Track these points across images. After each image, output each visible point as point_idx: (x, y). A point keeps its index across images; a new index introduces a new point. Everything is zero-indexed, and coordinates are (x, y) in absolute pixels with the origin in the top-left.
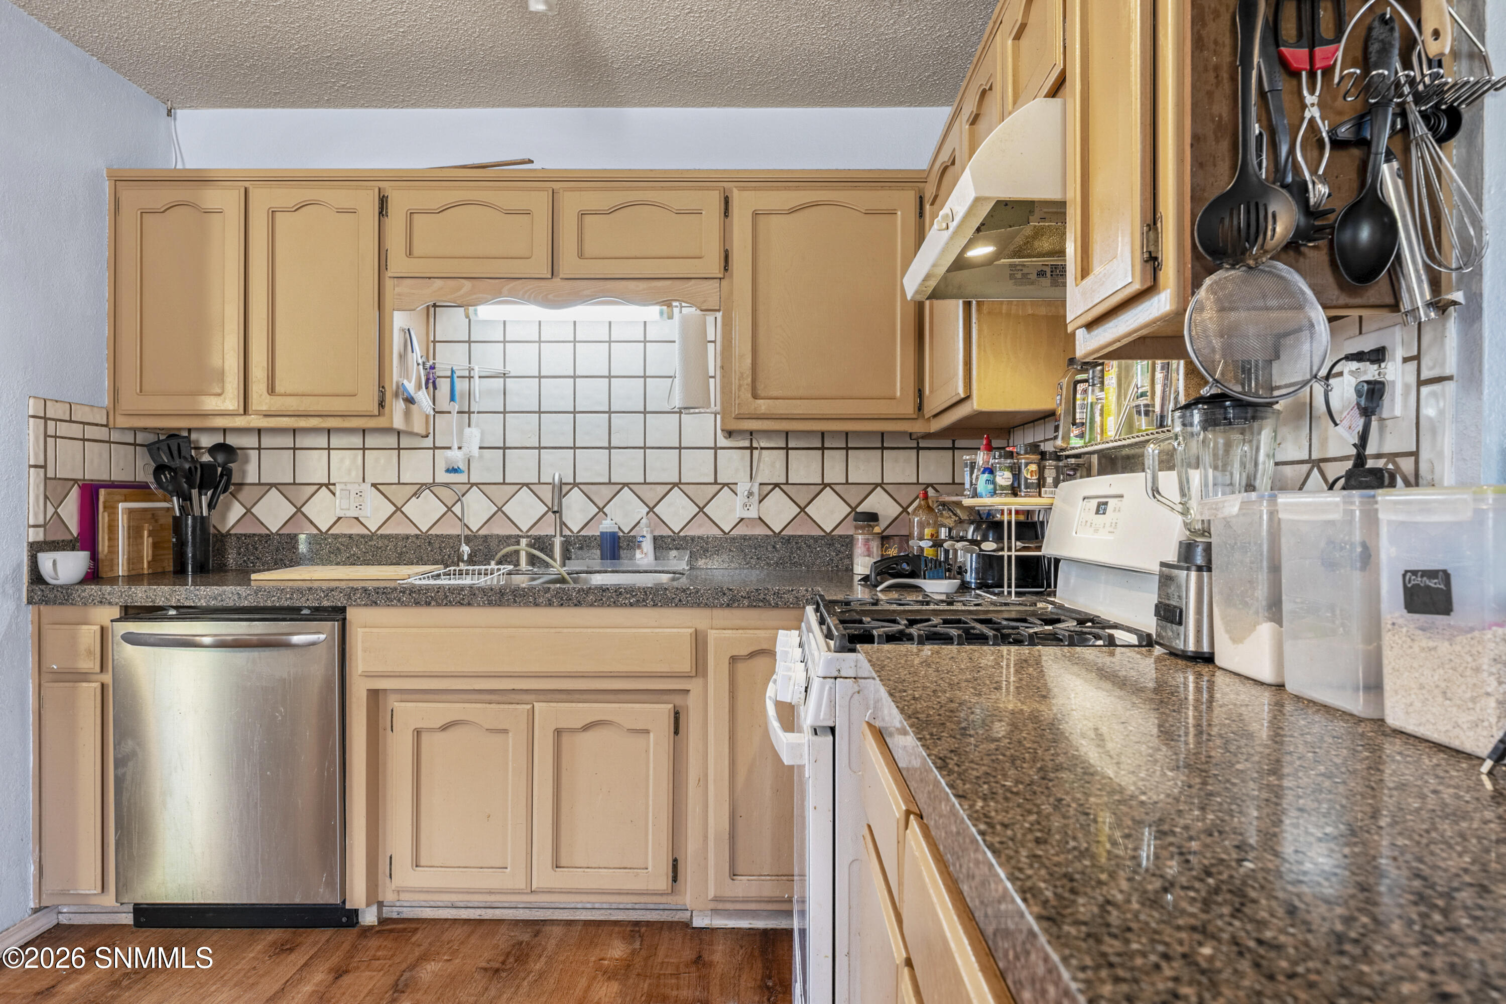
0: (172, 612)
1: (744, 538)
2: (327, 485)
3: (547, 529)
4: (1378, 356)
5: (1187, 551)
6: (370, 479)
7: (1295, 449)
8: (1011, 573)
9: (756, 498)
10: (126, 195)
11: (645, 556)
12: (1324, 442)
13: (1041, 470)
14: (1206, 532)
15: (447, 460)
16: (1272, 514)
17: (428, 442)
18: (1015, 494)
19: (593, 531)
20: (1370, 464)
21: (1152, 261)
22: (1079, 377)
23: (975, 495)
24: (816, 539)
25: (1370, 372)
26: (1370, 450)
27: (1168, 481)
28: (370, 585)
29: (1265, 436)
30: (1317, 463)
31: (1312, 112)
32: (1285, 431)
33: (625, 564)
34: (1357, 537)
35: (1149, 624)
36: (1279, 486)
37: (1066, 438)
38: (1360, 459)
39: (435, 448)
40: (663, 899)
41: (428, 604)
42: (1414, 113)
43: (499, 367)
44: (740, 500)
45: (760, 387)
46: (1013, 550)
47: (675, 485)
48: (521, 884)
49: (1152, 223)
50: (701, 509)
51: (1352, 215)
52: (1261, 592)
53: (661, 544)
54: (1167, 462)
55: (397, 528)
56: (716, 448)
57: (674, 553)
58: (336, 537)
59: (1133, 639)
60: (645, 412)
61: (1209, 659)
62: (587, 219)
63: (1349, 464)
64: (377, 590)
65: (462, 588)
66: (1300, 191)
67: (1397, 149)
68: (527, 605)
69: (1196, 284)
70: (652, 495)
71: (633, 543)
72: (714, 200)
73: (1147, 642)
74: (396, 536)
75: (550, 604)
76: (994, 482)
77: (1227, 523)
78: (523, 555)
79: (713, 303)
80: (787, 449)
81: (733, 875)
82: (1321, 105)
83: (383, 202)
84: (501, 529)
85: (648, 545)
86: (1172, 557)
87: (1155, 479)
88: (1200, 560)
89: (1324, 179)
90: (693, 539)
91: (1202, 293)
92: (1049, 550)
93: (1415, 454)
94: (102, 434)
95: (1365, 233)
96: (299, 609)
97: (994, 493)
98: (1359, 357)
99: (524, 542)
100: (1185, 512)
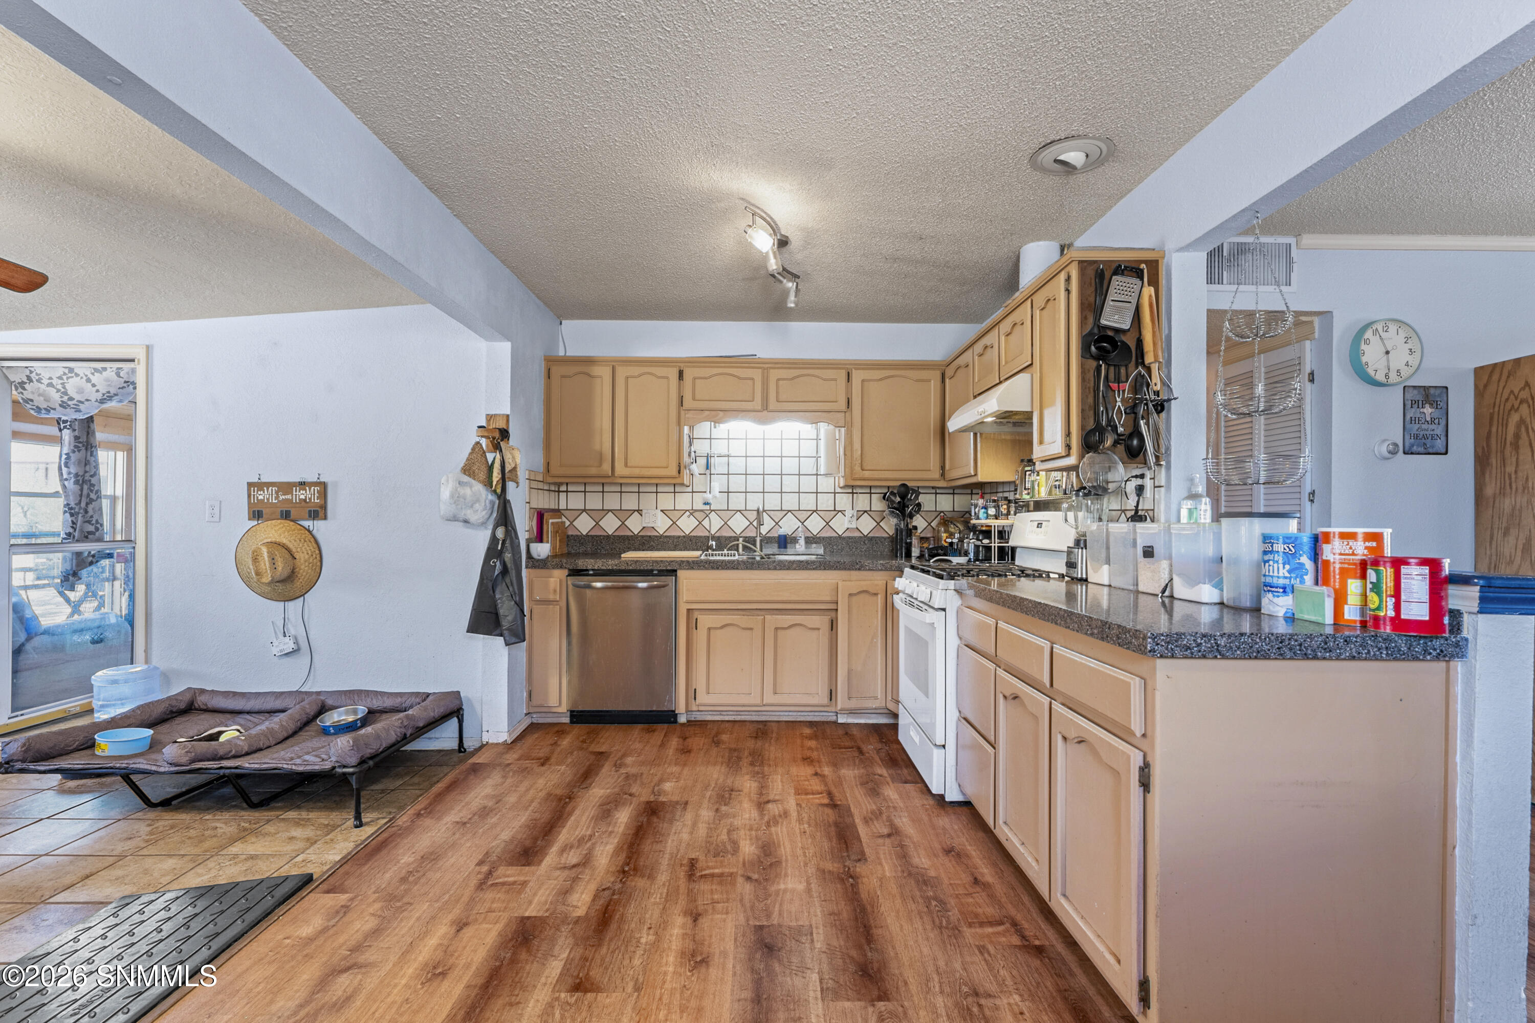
0: (591, 572)
1: (849, 538)
2: (638, 511)
3: (751, 533)
4: (1142, 476)
5: (1077, 542)
6: (660, 508)
7: (1115, 505)
8: (995, 554)
9: (855, 518)
10: (554, 370)
11: (801, 546)
12: (1126, 504)
13: (1009, 508)
14: (1084, 535)
15: (704, 498)
16: (1107, 529)
17: (690, 489)
18: (997, 519)
19: (774, 534)
20: (1140, 513)
21: (1068, 447)
22: (1027, 469)
23: (978, 518)
24: (885, 538)
25: (1139, 482)
26: (1140, 508)
27: (1071, 515)
28: (690, 560)
29: (1106, 500)
30: (1124, 511)
31: (1119, 404)
32: (1112, 498)
33: (789, 551)
34: (1132, 537)
35: (1063, 570)
36: (1110, 520)
37: (1021, 494)
38: (1137, 511)
39: (693, 492)
40: (825, 709)
41: (718, 568)
42: (1150, 405)
43: (725, 452)
44: (846, 519)
45: (864, 465)
46: (995, 544)
47: (814, 511)
48: (758, 702)
49: (1068, 434)
50: (827, 523)
51: (1131, 436)
52: (1103, 555)
53: (810, 540)
54: (1070, 509)
55: (675, 533)
56: (835, 493)
57: (814, 545)
58: (643, 537)
59: (1057, 576)
60: (799, 475)
61: (1086, 580)
62: (781, 382)
63: (1133, 513)
64: (693, 562)
65: (734, 561)
66: (1115, 428)
67: (1145, 416)
68: (764, 569)
69: (1083, 457)
70: (803, 516)
71: (794, 540)
72: (843, 374)
73: (1062, 576)
74: (674, 537)
75: (775, 569)
76: (987, 513)
77: (1092, 532)
78: (741, 546)
79: (842, 423)
80: (871, 493)
81: (849, 698)
82: (1122, 401)
83: (681, 374)
84: (727, 533)
85: (802, 541)
86: (1072, 545)
87: (1066, 515)
88: (1082, 545)
89: (1122, 426)
90: (824, 538)
91: (1085, 459)
92: (1012, 543)
93: (1153, 510)
94: (541, 486)
95: (1135, 442)
96: (652, 570)
97: (987, 518)
98: (1136, 477)
99: (741, 540)
100: (1076, 528)
